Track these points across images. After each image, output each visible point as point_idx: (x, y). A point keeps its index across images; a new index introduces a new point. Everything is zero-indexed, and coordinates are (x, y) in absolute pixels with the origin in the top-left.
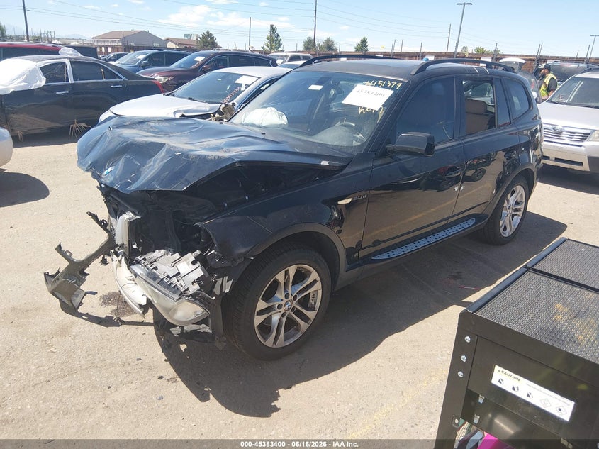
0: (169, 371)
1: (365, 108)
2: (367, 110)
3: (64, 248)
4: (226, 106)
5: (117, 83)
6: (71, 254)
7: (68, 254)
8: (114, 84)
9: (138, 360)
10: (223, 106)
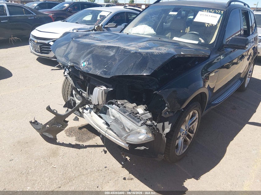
0: (125, 173)
1: (209, 24)
2: (210, 24)
3: (52, 108)
4: (98, 26)
5: (31, 17)
6: (57, 111)
7: (55, 111)
8: (30, 17)
9: (106, 167)
10: (96, 26)
